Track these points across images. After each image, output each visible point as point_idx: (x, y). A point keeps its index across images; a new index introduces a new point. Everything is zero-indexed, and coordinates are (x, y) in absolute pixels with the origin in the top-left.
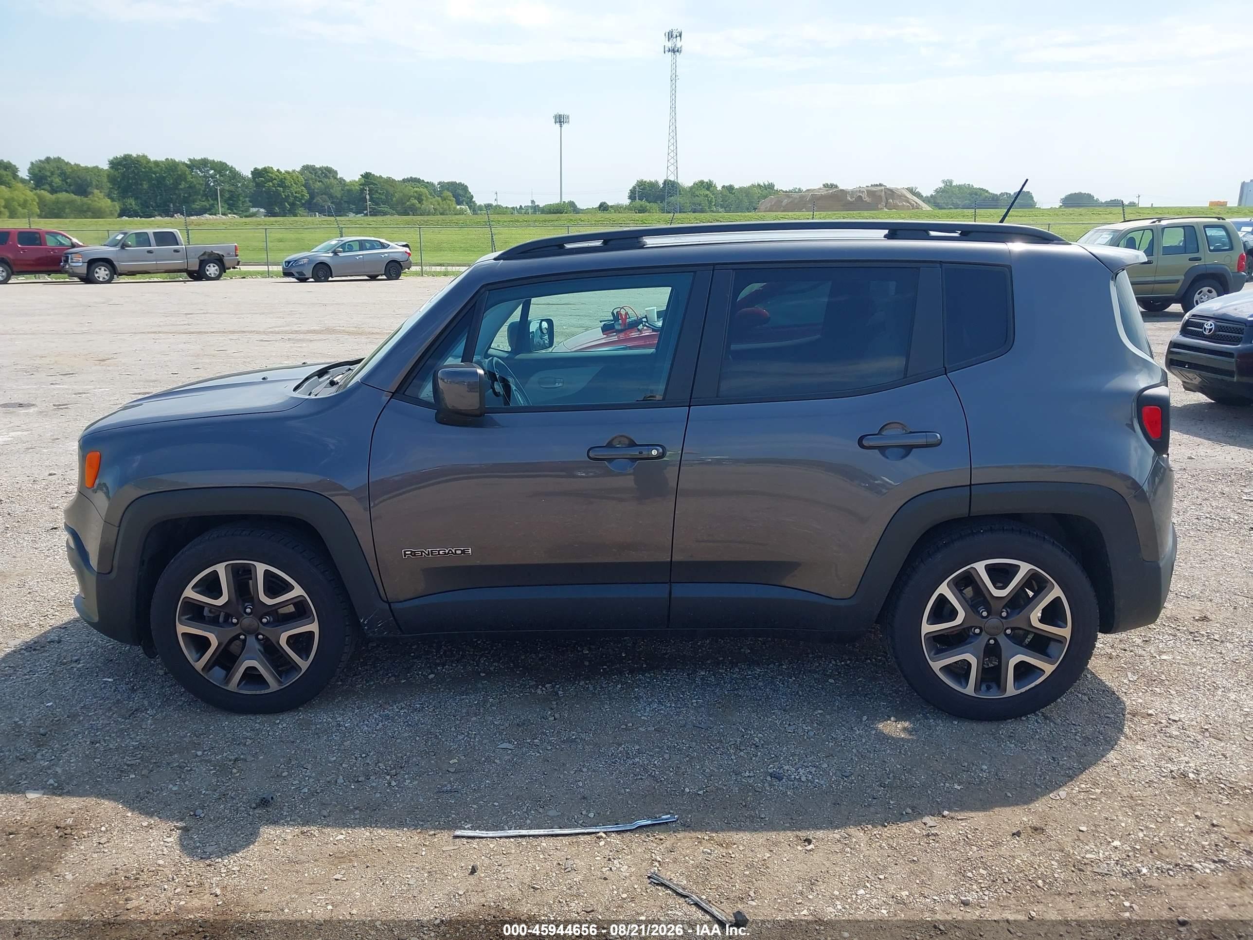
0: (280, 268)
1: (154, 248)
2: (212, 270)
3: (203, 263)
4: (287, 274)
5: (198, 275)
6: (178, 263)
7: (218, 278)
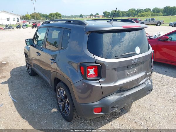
0: (169, 24)
1: (151, 21)
2: (159, 24)
3: (158, 23)
4: (170, 25)
5: (157, 25)
6: (154, 23)
7: (159, 26)
